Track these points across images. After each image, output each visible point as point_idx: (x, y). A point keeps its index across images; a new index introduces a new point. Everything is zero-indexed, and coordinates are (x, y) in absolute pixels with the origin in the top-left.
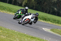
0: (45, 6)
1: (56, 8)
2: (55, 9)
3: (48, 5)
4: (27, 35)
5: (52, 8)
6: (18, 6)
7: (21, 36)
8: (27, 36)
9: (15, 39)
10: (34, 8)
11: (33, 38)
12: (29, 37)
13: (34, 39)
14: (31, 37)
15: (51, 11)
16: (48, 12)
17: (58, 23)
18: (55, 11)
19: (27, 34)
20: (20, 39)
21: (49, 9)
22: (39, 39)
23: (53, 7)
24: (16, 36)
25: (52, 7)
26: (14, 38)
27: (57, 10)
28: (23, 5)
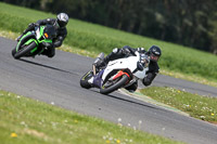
0: (122, 7)
1: (162, 13)
2: (159, 17)
3: (132, 5)
4: (56, 109)
5: (147, 14)
6: (27, 6)
7: (38, 114)
8: (58, 114)
9: (14, 123)
10: (84, 12)
11: (80, 119)
12: (66, 116)
13: (83, 123)
14: (73, 117)
15: (143, 25)
16: (132, 26)
17: (168, 66)
18: (158, 23)
19: (57, 105)
20: (32, 125)
21: (135, 16)
22: (99, 124)
23: (151, 10)
24: (21, 113)
25: (146, 9)
26: (12, 120)
27: (163, 22)
28: (43, 5)
